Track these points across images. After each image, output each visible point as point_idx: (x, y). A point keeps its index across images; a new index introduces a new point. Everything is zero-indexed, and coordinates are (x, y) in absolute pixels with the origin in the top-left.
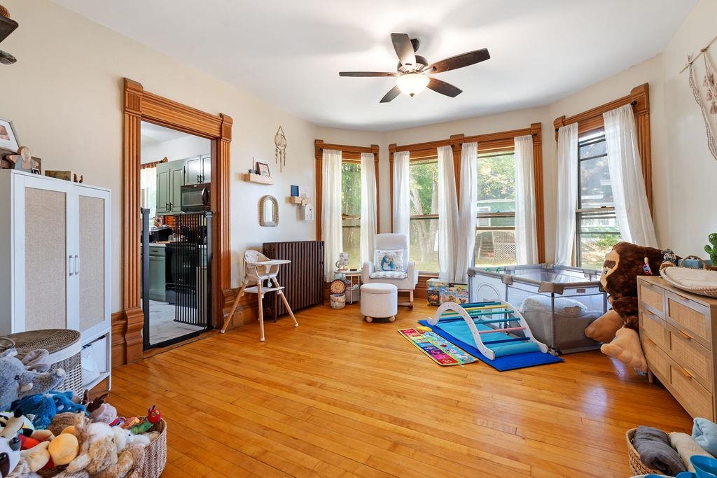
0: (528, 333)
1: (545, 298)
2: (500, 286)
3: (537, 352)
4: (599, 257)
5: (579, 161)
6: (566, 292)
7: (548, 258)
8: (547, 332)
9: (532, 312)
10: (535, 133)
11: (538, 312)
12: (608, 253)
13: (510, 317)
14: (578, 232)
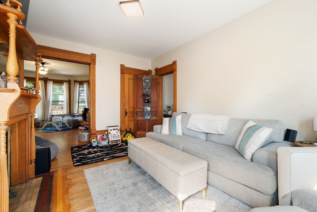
0: (68, 126)
1: (71, 118)
2: (61, 118)
3: (70, 128)
4: (81, 111)
5: (79, 90)
6: (75, 117)
7: (71, 112)
8: (72, 124)
9: (69, 122)
10: (69, 82)
11: (70, 122)
12: (82, 109)
13: (63, 123)
14: (78, 106)
